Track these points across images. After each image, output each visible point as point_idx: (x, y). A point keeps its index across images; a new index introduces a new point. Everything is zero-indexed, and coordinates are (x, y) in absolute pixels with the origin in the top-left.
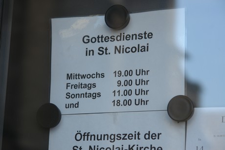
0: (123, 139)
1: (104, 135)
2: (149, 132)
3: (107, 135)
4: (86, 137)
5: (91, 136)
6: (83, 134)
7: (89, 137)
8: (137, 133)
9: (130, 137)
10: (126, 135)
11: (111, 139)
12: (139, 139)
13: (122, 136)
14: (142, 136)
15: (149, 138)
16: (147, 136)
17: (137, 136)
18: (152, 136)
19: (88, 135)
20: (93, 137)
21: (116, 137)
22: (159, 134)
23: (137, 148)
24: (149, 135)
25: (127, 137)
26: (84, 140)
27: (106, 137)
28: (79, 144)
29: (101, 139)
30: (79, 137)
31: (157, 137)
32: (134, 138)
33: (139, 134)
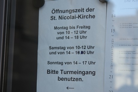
0: (76, 12)
1: (66, 10)
2: (88, 8)
3: (68, 10)
4: (57, 12)
5: (60, 11)
6: (56, 10)
7: (59, 11)
8: (82, 9)
9: (79, 11)
10: (77, 10)
11: (69, 12)
12: (83, 12)
13: (75, 11)
14: (85, 10)
15: (88, 11)
16: (87, 10)
17: (82, 10)
18: (90, 10)
19: (58, 11)
20: (61, 11)
21: (72, 11)
22: (93, 9)
23: (83, 16)
24: (88, 9)
25: (77, 11)
26: (56, 13)
27: (67, 11)
28: (54, 15)
29: (65, 12)
30: (53, 12)
31: (92, 10)
32: (81, 11)
33: (83, 9)
